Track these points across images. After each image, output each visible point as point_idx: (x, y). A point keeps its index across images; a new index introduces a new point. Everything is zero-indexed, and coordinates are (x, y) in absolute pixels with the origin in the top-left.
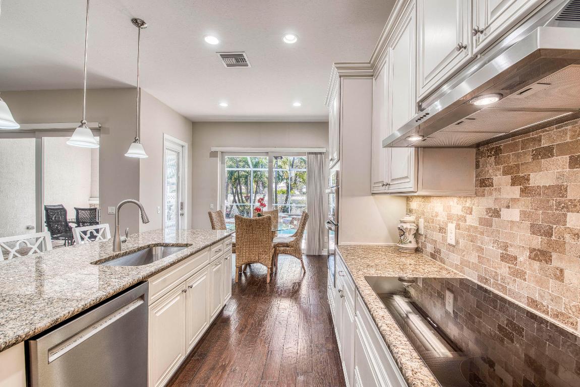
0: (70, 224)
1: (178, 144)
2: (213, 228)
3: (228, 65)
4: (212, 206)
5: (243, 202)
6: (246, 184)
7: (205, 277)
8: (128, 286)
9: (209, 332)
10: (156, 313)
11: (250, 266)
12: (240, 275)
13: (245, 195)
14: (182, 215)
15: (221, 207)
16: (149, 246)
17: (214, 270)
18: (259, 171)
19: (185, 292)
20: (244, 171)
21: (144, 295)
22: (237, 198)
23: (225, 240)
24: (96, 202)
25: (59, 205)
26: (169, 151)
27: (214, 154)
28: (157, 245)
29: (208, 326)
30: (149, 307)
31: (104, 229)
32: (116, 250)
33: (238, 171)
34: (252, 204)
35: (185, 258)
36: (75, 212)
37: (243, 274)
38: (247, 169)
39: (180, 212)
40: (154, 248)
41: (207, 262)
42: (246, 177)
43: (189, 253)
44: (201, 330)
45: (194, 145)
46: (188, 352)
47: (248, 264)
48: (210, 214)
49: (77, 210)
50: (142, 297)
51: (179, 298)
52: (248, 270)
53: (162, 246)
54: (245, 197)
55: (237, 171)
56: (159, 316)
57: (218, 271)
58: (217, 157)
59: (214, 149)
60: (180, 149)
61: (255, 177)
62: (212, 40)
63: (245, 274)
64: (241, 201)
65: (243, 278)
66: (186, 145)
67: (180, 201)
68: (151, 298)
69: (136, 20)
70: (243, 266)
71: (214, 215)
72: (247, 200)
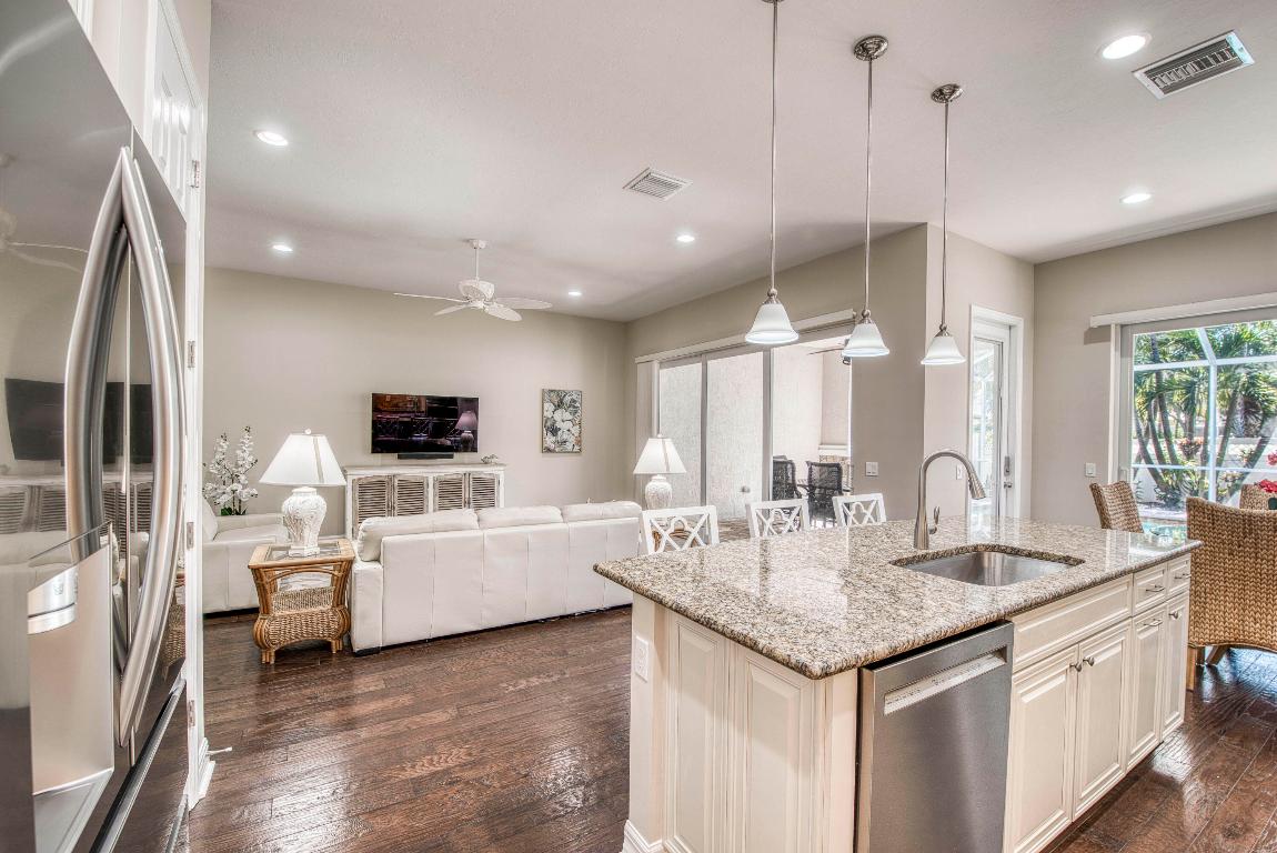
0: (799, 489)
1: (1003, 324)
2: (1105, 524)
3: (1167, 90)
4: (1091, 468)
5: (1174, 461)
6: (1190, 406)
7: (1119, 649)
8: (983, 621)
9: (1120, 794)
10: (1022, 695)
11: (1231, 655)
12: (1199, 672)
13: (1184, 441)
14: (1008, 486)
15: (1120, 471)
16: (976, 548)
17: (1142, 637)
18: (1244, 366)
19: (1079, 670)
20: (1180, 370)
21: (1005, 648)
22: (1151, 449)
23: (1171, 563)
24: (843, 453)
25: (781, 457)
26: (980, 343)
27: (1098, 335)
28: (993, 548)
29: (1121, 775)
30: (1013, 677)
31: (874, 503)
32: (920, 545)
33: (1158, 373)
34: (1211, 467)
35: (1081, 590)
36: (807, 468)
37: (1206, 670)
38: (1198, 364)
39: (1003, 479)
40: (986, 555)
41: (1125, 611)
42: (1190, 388)
43: (1088, 581)
44: (1108, 778)
45: (1039, 321)
46: (1077, 815)
47: (1225, 649)
48: (1095, 490)
49: (811, 464)
50: (1002, 653)
51: (1062, 679)
52: (1223, 664)
53: (1003, 551)
54: (1183, 447)
55: (1154, 371)
56: (1028, 704)
57: (1152, 642)
58: (1109, 340)
59: (1096, 322)
60: (1003, 334)
61: (1223, 385)
62: (1126, 46)
63: (1214, 672)
64: (1167, 456)
65: (1208, 685)
66: (1020, 323)
67: (1004, 454)
68: (1018, 659)
69: (940, 91)
70: (1208, 650)
71: (1106, 493)
72: (1189, 455)
